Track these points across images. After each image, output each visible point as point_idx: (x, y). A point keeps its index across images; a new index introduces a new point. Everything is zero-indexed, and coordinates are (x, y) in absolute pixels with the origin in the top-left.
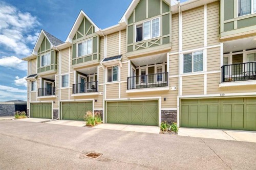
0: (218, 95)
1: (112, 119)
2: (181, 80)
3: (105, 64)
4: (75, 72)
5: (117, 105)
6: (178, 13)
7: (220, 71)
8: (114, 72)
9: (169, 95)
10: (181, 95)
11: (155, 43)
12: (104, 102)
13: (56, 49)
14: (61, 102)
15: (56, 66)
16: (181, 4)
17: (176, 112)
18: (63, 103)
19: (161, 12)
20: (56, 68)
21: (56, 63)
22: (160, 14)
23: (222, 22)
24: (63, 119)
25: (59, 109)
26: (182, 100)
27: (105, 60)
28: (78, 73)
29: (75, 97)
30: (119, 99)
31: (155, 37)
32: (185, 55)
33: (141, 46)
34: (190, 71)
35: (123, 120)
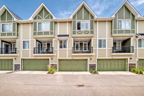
0: (111, 58)
1: (62, 69)
2: (97, 50)
3: (58, 39)
4: (35, 40)
5: (65, 61)
6: (97, 21)
7: (112, 49)
8: (64, 43)
9: (93, 57)
10: (97, 58)
11: (87, 32)
12: (57, 59)
13: (19, 22)
14: (22, 59)
15: (18, 34)
16: (99, 18)
17: (95, 65)
18: (23, 59)
19: (90, 19)
20: (18, 35)
21: (18, 32)
22: (89, 19)
23: (113, 30)
24: (23, 70)
25: (20, 63)
26: (98, 60)
27: (59, 36)
28: (37, 41)
29: (34, 56)
30: (67, 58)
31: (87, 30)
32: (99, 40)
33: (80, 32)
34: (101, 47)
35: (69, 69)
